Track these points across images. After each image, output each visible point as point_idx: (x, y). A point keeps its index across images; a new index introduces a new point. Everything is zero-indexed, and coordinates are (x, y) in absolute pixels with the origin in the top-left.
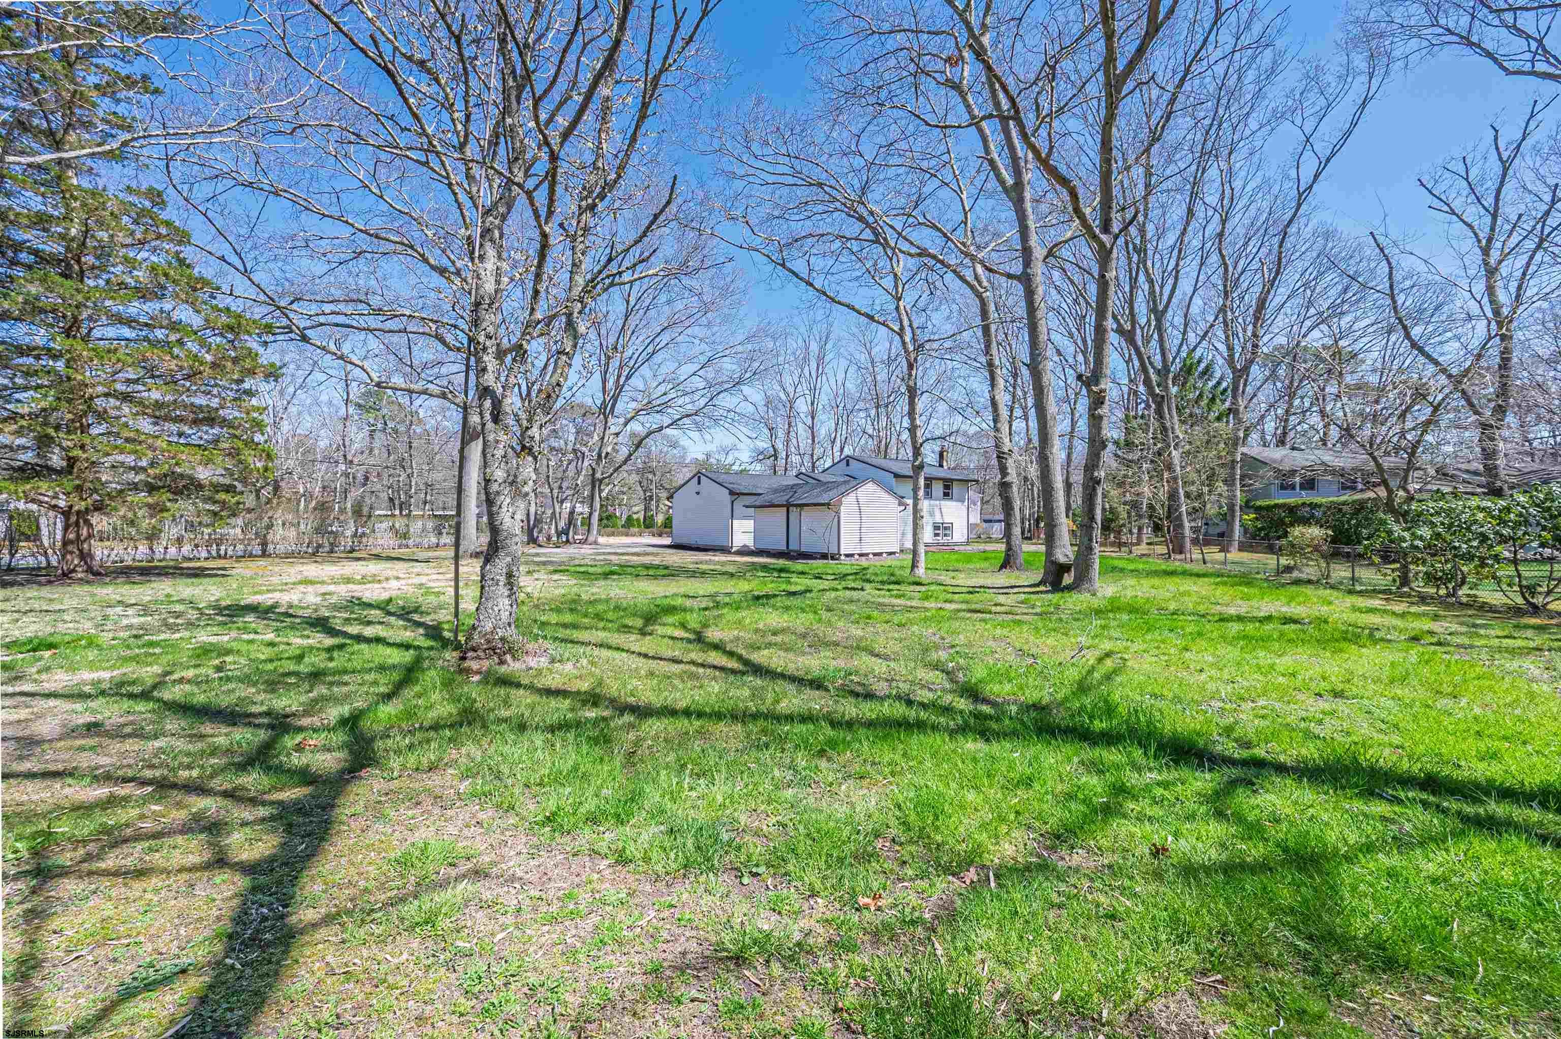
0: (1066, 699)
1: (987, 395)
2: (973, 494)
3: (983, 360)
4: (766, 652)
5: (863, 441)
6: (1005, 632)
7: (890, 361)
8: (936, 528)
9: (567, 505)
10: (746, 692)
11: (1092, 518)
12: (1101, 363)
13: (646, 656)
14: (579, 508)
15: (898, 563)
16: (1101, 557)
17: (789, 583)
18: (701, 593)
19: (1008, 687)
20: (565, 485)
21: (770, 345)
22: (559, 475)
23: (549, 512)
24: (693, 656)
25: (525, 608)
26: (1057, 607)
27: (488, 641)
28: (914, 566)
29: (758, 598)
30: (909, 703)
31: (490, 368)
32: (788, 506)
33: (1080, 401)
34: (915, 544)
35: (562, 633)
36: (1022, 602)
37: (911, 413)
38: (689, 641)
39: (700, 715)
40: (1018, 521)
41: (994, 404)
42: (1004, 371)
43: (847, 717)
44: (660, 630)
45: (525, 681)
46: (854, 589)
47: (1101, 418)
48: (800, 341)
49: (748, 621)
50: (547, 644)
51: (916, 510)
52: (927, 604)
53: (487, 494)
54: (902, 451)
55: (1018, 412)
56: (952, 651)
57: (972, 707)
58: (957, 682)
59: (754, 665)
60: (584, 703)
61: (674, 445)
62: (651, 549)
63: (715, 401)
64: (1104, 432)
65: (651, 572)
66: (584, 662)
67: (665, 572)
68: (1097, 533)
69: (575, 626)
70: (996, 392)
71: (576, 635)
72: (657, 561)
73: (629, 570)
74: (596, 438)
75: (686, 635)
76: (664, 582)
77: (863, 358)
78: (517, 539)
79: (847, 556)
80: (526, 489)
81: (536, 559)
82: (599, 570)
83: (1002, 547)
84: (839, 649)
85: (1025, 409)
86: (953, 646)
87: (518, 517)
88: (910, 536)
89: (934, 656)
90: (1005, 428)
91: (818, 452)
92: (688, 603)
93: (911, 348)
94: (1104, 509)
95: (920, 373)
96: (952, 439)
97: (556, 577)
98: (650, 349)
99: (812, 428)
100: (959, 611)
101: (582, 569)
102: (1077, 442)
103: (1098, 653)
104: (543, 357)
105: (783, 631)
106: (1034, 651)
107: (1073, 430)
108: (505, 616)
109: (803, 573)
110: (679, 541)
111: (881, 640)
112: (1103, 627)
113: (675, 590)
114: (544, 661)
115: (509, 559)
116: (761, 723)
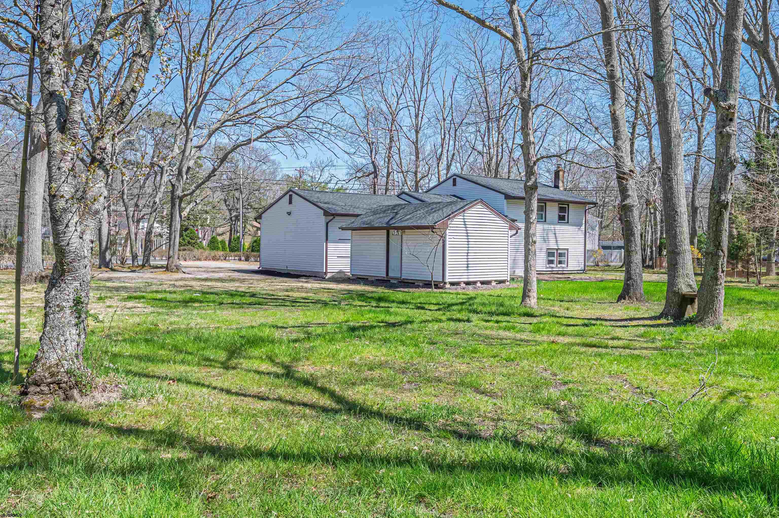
0: (685, 441)
1: (607, 109)
2: (592, 219)
3: (603, 71)
4: (361, 388)
5: (471, 159)
6: (621, 368)
7: (503, 70)
8: (550, 254)
9: (144, 225)
10: (340, 432)
11: (718, 246)
12: (731, 76)
13: (228, 392)
14: (157, 228)
15: (508, 292)
16: (728, 288)
17: (390, 314)
18: (291, 323)
19: (623, 427)
20: (141, 203)
21: (371, 51)
22: (136, 191)
23: (124, 232)
24: (281, 392)
25: (94, 338)
26: (679, 341)
27: (52, 375)
28: (525, 295)
29: (353, 329)
30: (517, 444)
31: (56, 71)
32: (388, 229)
33: (707, 117)
34: (527, 271)
35: (136, 366)
36: (641, 336)
37: (525, 128)
38: (277, 376)
39: (286, 457)
40: (639, 248)
41: (615, 119)
42: (627, 84)
43: (448, 460)
44: (245, 363)
45: (94, 419)
46: (459, 320)
47: (729, 136)
48: (404, 49)
49: (342, 354)
50: (121, 378)
51: (527, 235)
52: (538, 338)
53: (53, 211)
54: (514, 170)
55: (640, 129)
56: (564, 388)
57: (583, 449)
58: (569, 422)
59: (347, 403)
60: (159, 442)
61: (264, 159)
62: (236, 275)
63: (309, 112)
64: (732, 151)
65: (237, 300)
66: (161, 397)
67: (253, 300)
68: (723, 261)
69: (149, 359)
70: (618, 106)
71: (152, 368)
72: (243, 288)
73: (212, 297)
74: (177, 151)
75: (275, 369)
76: (251, 311)
77: (473, 67)
78: (86, 262)
79: (452, 284)
80: (97, 206)
81: (109, 284)
82: (179, 297)
83: (621, 276)
84: (442, 385)
85: (648, 125)
86: (566, 383)
87: (88, 237)
88: (521, 263)
89: (545, 393)
90: (626, 147)
91: (422, 169)
92: (277, 334)
93: (525, 57)
94: (731, 236)
95: (535, 84)
96: (569, 157)
97: (130, 304)
98: (238, 53)
99: (416, 143)
100: (573, 344)
101: (159, 296)
102: (703, 162)
103: (720, 392)
104: (118, 61)
105: (381, 365)
106: (653, 388)
107: (699, 148)
108: (71, 347)
109: (403, 302)
110: (268, 266)
111: (489, 377)
112: (727, 363)
113: (263, 320)
114: (115, 396)
115: (77, 284)
116: (354, 465)
